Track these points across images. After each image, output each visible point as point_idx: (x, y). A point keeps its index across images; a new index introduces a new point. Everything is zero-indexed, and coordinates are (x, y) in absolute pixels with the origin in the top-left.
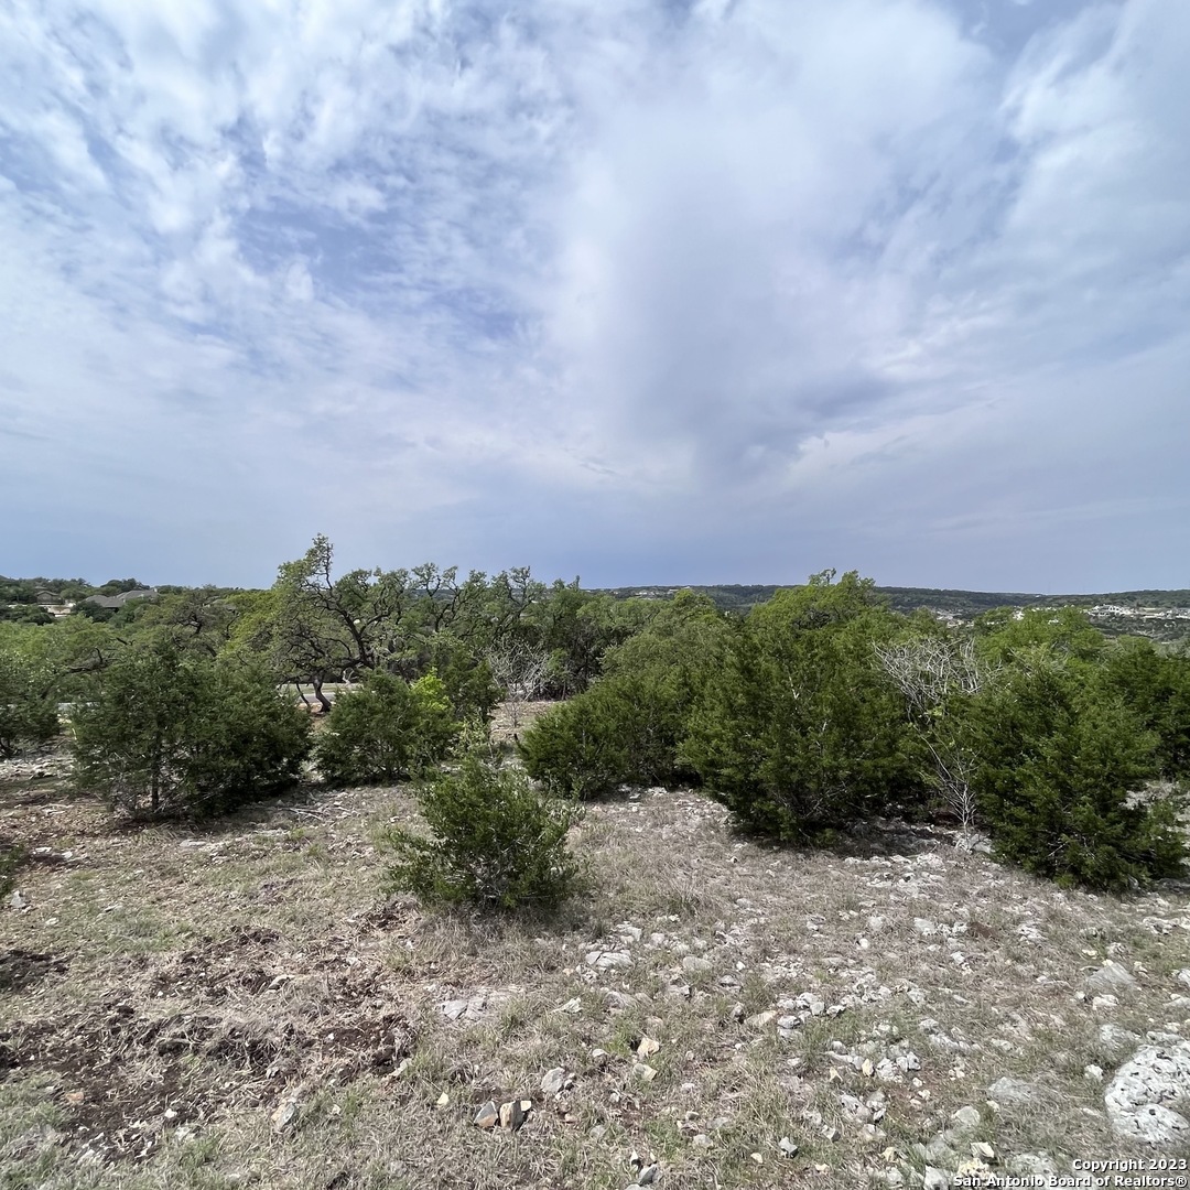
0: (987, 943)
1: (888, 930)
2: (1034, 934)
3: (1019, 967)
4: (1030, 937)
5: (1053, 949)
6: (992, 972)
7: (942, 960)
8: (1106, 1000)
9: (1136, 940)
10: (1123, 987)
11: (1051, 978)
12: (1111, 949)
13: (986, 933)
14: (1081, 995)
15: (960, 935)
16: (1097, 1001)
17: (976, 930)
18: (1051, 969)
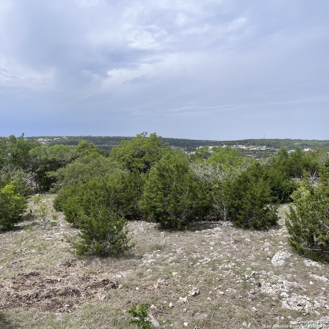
0: (239, 244)
1: (216, 245)
2: (249, 240)
3: (248, 247)
4: (248, 241)
5: (253, 242)
6: (243, 248)
7: (231, 248)
8: (268, 249)
9: (270, 238)
10: (269, 246)
11: (255, 247)
12: (266, 240)
13: (238, 241)
14: (262, 249)
15: (233, 243)
16: (265, 250)
17: (236, 242)
18: (254, 246)
